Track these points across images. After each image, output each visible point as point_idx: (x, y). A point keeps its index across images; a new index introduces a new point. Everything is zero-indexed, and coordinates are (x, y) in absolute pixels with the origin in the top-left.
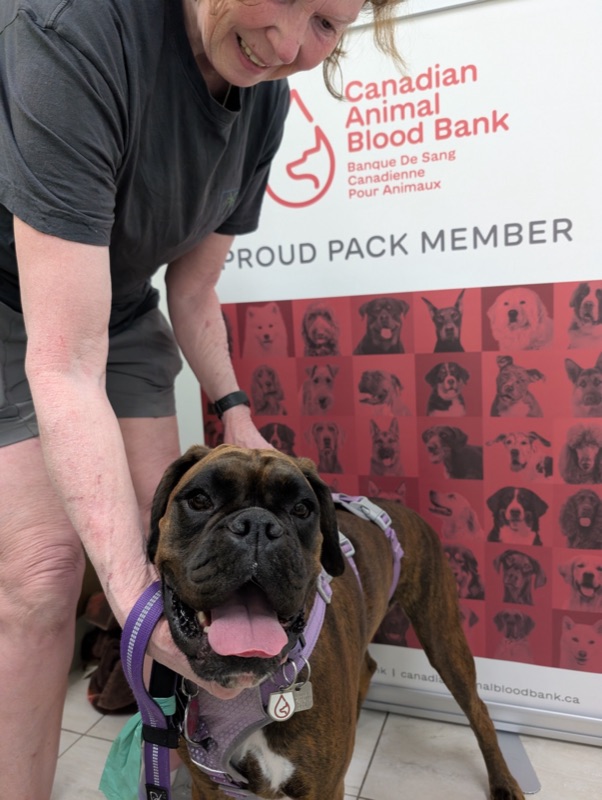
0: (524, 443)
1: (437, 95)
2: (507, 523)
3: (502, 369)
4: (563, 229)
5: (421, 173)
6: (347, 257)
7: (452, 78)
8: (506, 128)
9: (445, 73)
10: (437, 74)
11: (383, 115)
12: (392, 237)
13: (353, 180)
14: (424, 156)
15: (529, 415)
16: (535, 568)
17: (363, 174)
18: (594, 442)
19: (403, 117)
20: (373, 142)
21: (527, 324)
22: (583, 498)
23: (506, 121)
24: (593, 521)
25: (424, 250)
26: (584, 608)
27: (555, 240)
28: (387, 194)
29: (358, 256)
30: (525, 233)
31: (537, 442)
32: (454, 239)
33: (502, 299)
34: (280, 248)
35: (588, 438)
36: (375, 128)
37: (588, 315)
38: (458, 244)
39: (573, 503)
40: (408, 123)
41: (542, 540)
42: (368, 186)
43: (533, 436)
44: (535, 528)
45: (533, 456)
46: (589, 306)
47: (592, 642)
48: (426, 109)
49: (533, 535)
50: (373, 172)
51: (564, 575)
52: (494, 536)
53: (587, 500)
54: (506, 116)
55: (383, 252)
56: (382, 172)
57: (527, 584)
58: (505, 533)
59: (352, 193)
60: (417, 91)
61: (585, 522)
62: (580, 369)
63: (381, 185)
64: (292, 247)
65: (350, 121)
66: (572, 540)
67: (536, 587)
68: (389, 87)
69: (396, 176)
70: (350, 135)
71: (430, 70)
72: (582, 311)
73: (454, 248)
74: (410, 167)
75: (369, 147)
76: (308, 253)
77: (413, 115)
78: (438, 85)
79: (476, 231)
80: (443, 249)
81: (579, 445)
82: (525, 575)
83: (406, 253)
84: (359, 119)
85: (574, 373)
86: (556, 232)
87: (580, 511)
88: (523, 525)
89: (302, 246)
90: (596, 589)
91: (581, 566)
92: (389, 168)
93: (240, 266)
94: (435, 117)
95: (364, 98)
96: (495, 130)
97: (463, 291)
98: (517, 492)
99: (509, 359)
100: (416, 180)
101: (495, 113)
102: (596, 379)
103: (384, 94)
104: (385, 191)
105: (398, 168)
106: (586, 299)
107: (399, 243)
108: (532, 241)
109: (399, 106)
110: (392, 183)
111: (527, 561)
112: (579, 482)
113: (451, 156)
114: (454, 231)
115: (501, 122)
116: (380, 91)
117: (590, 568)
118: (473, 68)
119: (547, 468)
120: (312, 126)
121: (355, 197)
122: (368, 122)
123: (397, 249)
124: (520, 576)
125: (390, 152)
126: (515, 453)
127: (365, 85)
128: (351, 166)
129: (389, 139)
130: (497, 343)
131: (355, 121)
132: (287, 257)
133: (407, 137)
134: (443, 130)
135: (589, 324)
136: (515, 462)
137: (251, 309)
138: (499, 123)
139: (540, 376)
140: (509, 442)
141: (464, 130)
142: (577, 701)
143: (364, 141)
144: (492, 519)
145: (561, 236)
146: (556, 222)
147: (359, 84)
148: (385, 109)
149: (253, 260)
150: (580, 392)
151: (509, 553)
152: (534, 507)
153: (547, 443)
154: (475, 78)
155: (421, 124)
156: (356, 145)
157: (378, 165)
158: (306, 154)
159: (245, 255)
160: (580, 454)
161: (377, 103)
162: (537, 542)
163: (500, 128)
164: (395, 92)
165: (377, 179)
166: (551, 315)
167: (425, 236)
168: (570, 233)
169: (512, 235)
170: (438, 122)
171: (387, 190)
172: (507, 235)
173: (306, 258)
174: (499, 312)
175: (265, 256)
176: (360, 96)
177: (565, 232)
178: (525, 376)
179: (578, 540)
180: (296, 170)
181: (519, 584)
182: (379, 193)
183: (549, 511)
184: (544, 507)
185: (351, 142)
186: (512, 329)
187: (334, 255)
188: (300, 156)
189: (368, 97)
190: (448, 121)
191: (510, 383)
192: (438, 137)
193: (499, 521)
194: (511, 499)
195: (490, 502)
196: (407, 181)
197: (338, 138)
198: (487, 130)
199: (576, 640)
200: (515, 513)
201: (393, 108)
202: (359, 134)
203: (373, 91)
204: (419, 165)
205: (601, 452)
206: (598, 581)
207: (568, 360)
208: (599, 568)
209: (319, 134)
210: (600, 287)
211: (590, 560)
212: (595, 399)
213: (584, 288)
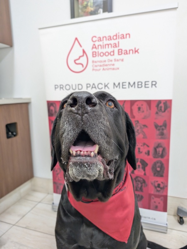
0: (142, 146)
1: (118, 42)
2: (137, 169)
3: (136, 124)
4: (154, 84)
5: (113, 65)
6: (92, 89)
7: (123, 37)
8: (138, 53)
9: (121, 35)
10: (119, 36)
11: (103, 47)
12: (105, 84)
13: (93, 66)
14: (114, 60)
15: (144, 138)
16: (144, 181)
17: (97, 64)
18: (161, 147)
19: (108, 48)
20: (99, 55)
21: (143, 111)
22: (158, 162)
23: (138, 51)
24: (161, 169)
25: (114, 88)
26: (157, 193)
27: (152, 87)
28: (104, 71)
29: (95, 89)
30: (143, 85)
31: (145, 146)
32: (123, 85)
33: (136, 104)
34: (72, 85)
35: (160, 145)
36: (100, 50)
37: (161, 110)
38: (124, 87)
39: (155, 164)
40: (110, 50)
42: (98, 68)
43: (144, 144)
44: (144, 170)
45: (144, 150)
46: (161, 107)
47: (159, 203)
48: (115, 46)
49: (144, 172)
50: (99, 64)
51: (152, 184)
52: (133, 172)
54: (138, 49)
55: (102, 88)
56: (102, 64)
57: (142, 186)
58: (136, 172)
59: (93, 70)
60: (113, 40)
61: (158, 169)
62: (158, 125)
63: (102, 68)
64: (76, 85)
65: (93, 48)
66: (155, 174)
67: (144, 187)
68: (105, 39)
69: (106, 65)
70: (93, 52)
71: (116, 34)
72: (159, 108)
73: (123, 88)
74: (110, 63)
76: (80, 87)
77: (111, 47)
78: (119, 39)
79: (129, 83)
80: (119, 88)
81: (157, 147)
82: (141, 183)
83: (109, 88)
84: (96, 48)
85: (156, 126)
86: (152, 85)
87: (157, 166)
88: (141, 169)
89: (78, 85)
90: (161, 188)
91: (157, 182)
92: (104, 63)
93: (60, 90)
94: (118, 48)
96: (135, 53)
97: (125, 101)
98: (139, 160)
99: (138, 121)
100: (112, 67)
101: (135, 48)
102: (163, 129)
105: (107, 63)
106: (160, 105)
107: (107, 86)
108: (145, 87)
110: (105, 67)
111: (142, 180)
112: (157, 158)
113: (122, 60)
114: (123, 83)
116: (102, 39)
117: (159, 182)
118: (129, 34)
119: (148, 153)
120: (82, 49)
122: (98, 49)
125: (104, 58)
126: (139, 149)
127: (97, 37)
128: (93, 62)
129: (104, 54)
132: (74, 88)
133: (109, 54)
134: (120, 52)
135: (161, 112)
136: (139, 151)
138: (136, 51)
139: (147, 127)
140: (137, 145)
141: (126, 53)
142: (155, 219)
143: (97, 54)
145: (153, 86)
146: (152, 82)
147: (95, 37)
148: (103, 45)
149: (64, 88)
150: (158, 132)
151: (137, 177)
152: (144, 164)
153: (148, 146)
154: (130, 37)
155: (114, 50)
156: (95, 55)
157: (101, 62)
158: (80, 57)
159: (62, 86)
160: (158, 150)
161: (101, 43)
162: (145, 174)
165: (101, 66)
166: (150, 109)
167: (114, 84)
169: (139, 85)
170: (119, 50)
171: (104, 69)
172: (138, 85)
174: (135, 108)
175: (68, 87)
176: (96, 41)
177: (155, 85)
178: (142, 127)
179: (156, 174)
180: (77, 62)
181: (140, 186)
182: (101, 70)
184: (147, 164)
185: (93, 54)
186: (139, 113)
187: (88, 88)
188: (78, 58)
189: (98, 41)
190: (122, 50)
191: (138, 128)
192: (119, 54)
194: (138, 162)
196: (109, 67)
197: (89, 52)
198: (133, 53)
199: (155, 202)
200: (139, 166)
201: (106, 45)
202: (96, 52)
203: (100, 39)
204: (113, 63)
205: (164, 149)
206: (162, 186)
207: (155, 123)
208: (162, 183)
209: (84, 52)
210: (165, 102)
211: (160, 180)
212: (162, 134)
213: (159, 102)
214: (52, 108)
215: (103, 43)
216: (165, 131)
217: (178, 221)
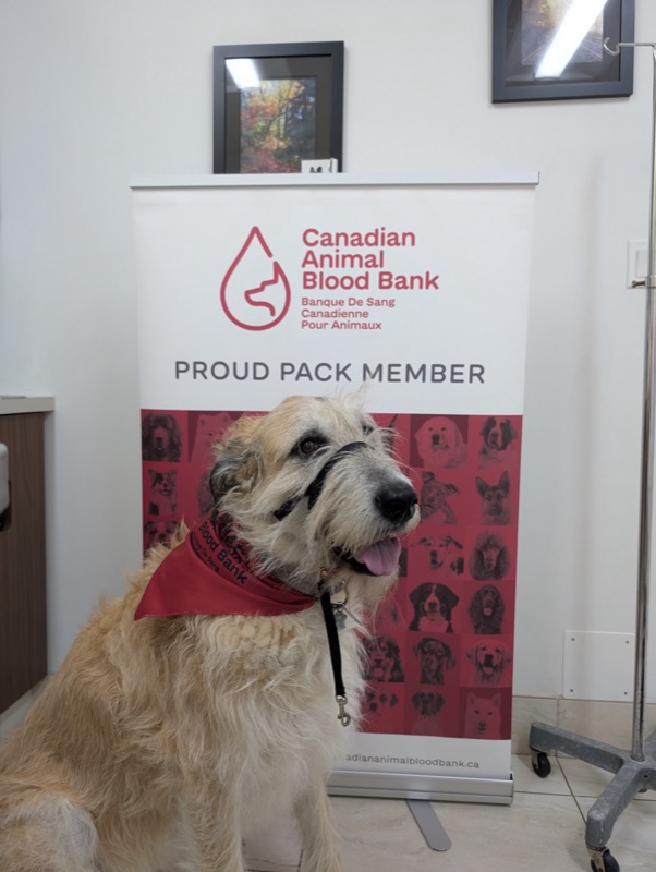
0: (441, 546)
1: (382, 252)
2: (425, 614)
3: (425, 482)
4: (477, 372)
5: (365, 315)
6: (297, 379)
7: (395, 240)
8: (436, 287)
9: (389, 235)
10: (383, 235)
11: (336, 261)
12: (338, 365)
13: (306, 313)
14: (368, 300)
15: (446, 522)
16: (447, 651)
17: (315, 309)
18: (496, 546)
19: (352, 265)
20: (325, 283)
21: (447, 447)
22: (486, 592)
23: (437, 282)
24: (494, 611)
25: (364, 380)
26: (485, 684)
27: (471, 381)
28: (336, 329)
29: (307, 378)
30: (448, 373)
31: (452, 545)
32: (390, 373)
33: (427, 425)
34: (235, 364)
35: (491, 542)
36: (327, 271)
37: (494, 442)
38: (393, 377)
39: (479, 597)
40: (357, 272)
41: (453, 628)
42: (320, 320)
43: (449, 540)
44: (448, 618)
45: (448, 556)
46: (495, 436)
47: (490, 713)
48: (372, 262)
49: (447, 623)
50: (324, 309)
51: (470, 657)
52: (414, 626)
53: (490, 593)
54: (436, 277)
55: (330, 377)
56: (331, 309)
57: (440, 667)
58: (424, 623)
59: (304, 324)
60: (365, 245)
61: (488, 612)
62: (487, 486)
63: (331, 321)
64: (247, 364)
65: (306, 262)
66: (477, 627)
67: (447, 668)
68: (342, 239)
69: (344, 315)
70: (306, 274)
71: (377, 230)
72: (490, 439)
73: (390, 380)
74: (356, 308)
75: (321, 287)
76: (261, 371)
77: (361, 266)
78: (383, 244)
79: (409, 368)
80: (381, 380)
81: (485, 548)
82: (439, 658)
83: (349, 380)
84: (314, 262)
85: (482, 489)
86: (472, 375)
87: (484, 602)
88: (438, 616)
89: (255, 364)
90: (494, 668)
91: (484, 649)
92: (338, 307)
93: (195, 377)
94: (379, 270)
95: (319, 245)
96: (427, 287)
97: (396, 415)
98: (434, 587)
99: (431, 474)
100: (361, 320)
101: (428, 274)
102: (499, 494)
103: (337, 244)
104: (334, 326)
105: (346, 308)
106: (493, 430)
107: (343, 372)
108: (453, 381)
109: (349, 256)
110: (340, 320)
111: (440, 646)
112: (484, 579)
113: (391, 304)
114: (390, 366)
115: (433, 282)
116: (334, 241)
117: (490, 651)
118: (412, 235)
119: (459, 566)
120: (271, 260)
121: (307, 327)
122: (322, 265)
123: (342, 376)
124: (434, 660)
125: (339, 293)
126: (434, 554)
127: (321, 233)
128: (305, 301)
129: (339, 283)
130: (422, 460)
131: (310, 262)
132: (241, 373)
133: (354, 283)
134: (386, 281)
135: (495, 450)
136: (434, 562)
137: (202, 417)
138: (431, 282)
139: (455, 490)
140: (430, 545)
141: (403, 284)
142: (477, 766)
143: (318, 280)
144: (413, 610)
145: (475, 378)
146: (472, 367)
147: (316, 232)
148: (337, 256)
149: (208, 373)
150: (486, 505)
151: (427, 640)
152: (448, 599)
153: (460, 546)
154: (413, 244)
155: (367, 274)
156: (310, 284)
157: (328, 303)
158: (265, 284)
159: (200, 367)
160: (485, 555)
161: (331, 250)
162: (449, 629)
163: (431, 286)
164: (346, 244)
165: (327, 315)
166: (466, 441)
167: (366, 367)
168: (482, 376)
169: (437, 373)
170: (382, 274)
171: (335, 325)
172: (433, 373)
173: (258, 375)
174: (424, 436)
175: (220, 371)
176: (316, 243)
177: (479, 375)
178: (444, 490)
179: (482, 627)
180: (254, 297)
181: (434, 666)
182: (329, 327)
183: (459, 603)
184: (456, 599)
185: (305, 280)
186: (435, 450)
187: (286, 376)
188: (258, 286)
189: (323, 244)
190: (390, 275)
191: (431, 495)
192: (381, 287)
193: (419, 612)
194: (429, 593)
195: (411, 595)
196: (353, 320)
197: (295, 275)
198: (421, 287)
199: (477, 712)
200: (432, 605)
201: (344, 257)
202: (314, 274)
203: (328, 240)
204: (364, 308)
205: (502, 553)
206: (495, 661)
207: (477, 478)
208: (498, 651)
209: (277, 269)
210: (504, 421)
211: (490, 643)
212: (497, 511)
213: (491, 421)
214: (160, 432)
215: (337, 250)
216: (505, 503)
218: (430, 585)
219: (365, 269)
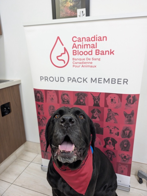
0: (113, 128)
1: (96, 43)
2: (108, 144)
3: (109, 112)
4: (126, 81)
5: (91, 63)
6: (72, 82)
7: (100, 39)
8: (113, 54)
9: (99, 37)
10: (97, 37)
11: (82, 47)
12: (84, 78)
13: (74, 63)
14: (92, 58)
15: (114, 123)
16: (114, 154)
17: (77, 61)
18: (129, 130)
19: (87, 48)
20: (79, 53)
21: (115, 102)
22: (125, 141)
23: (114, 52)
24: (127, 146)
25: (91, 82)
26: (124, 162)
28: (83, 67)
29: (75, 82)
30: (116, 81)
32: (99, 81)
33: (110, 96)
34: (55, 77)
35: (127, 129)
36: (80, 50)
37: (130, 102)
39: (123, 142)
40: (89, 50)
41: (115, 148)
42: (78, 65)
43: (115, 127)
44: (114, 146)
45: (115, 131)
46: (130, 100)
47: (125, 169)
48: (93, 46)
49: (114, 147)
50: (79, 61)
51: (120, 156)
52: (105, 146)
53: (126, 141)
54: (114, 51)
55: (81, 81)
56: (81, 61)
57: (111, 157)
58: (107, 146)
59: (73, 66)
60: (91, 41)
61: (125, 146)
62: (127, 114)
63: (81, 65)
64: (58, 77)
65: (73, 47)
66: (122, 149)
67: (113, 157)
68: (84, 39)
69: (85, 63)
70: (73, 51)
71: (95, 36)
72: (129, 101)
73: (99, 83)
74: (88, 61)
75: (78, 55)
76: (62, 79)
77: (90, 48)
78: (97, 40)
79: (104, 79)
80: (96, 83)
81: (125, 130)
82: (111, 155)
83: (87, 82)
85: (126, 115)
86: (124, 82)
87: (124, 143)
88: (111, 145)
89: (61, 77)
90: (126, 159)
91: (124, 154)
92: (83, 61)
93: (45, 81)
94: (95, 49)
95: (77, 41)
96: (111, 54)
97: (101, 93)
98: (110, 138)
99: (111, 110)
100: (90, 65)
101: (111, 50)
102: (130, 116)
103: (82, 41)
104: (82, 67)
105: (86, 61)
106: (130, 98)
107: (85, 80)
108: (118, 83)
109: (86, 45)
110: (84, 65)
111: (112, 152)
112: (125, 138)
113: (99, 60)
114: (99, 78)
115: (112, 52)
116: (81, 40)
117: (125, 155)
118: (106, 37)
119: (118, 134)
120: (63, 47)
121: (74, 67)
122: (78, 48)
123: (85, 81)
124: (110, 155)
125: (83, 57)
126: (111, 130)
127: (77, 38)
128: (73, 59)
129: (83, 53)
130: (108, 106)
131: (75, 47)
132: (57, 80)
133: (88, 53)
134: (98, 52)
135: (130, 104)
136: (111, 132)
137: (48, 91)
138: (112, 53)
139: (118, 114)
140: (109, 128)
141: (103, 53)
143: (77, 53)
144: (105, 143)
145: (125, 83)
146: (124, 79)
147: (76, 37)
148: (83, 45)
149: (48, 80)
150: (126, 119)
151: (108, 150)
152: (114, 142)
153: (118, 129)
154: (106, 40)
155: (92, 50)
156: (75, 54)
157: (80, 59)
158: (62, 54)
159: (46, 78)
160: (125, 132)
161: (80, 43)
162: (114, 149)
163: (112, 54)
164: (85, 41)
165: (80, 63)
166: (121, 101)
167: (92, 79)
168: (127, 82)
169: (113, 81)
170: (96, 50)
171: (83, 66)
172: (112, 81)
173: (62, 81)
174: (109, 99)
175: (52, 79)
176: (76, 41)
177: (126, 82)
178: (114, 114)
179: (123, 149)
180: (59, 58)
182: (81, 67)
183: (118, 143)
184: (116, 142)
185: (73, 53)
186: (112, 103)
187: (69, 81)
188: (60, 55)
190: (99, 50)
191: (110, 115)
192: (96, 54)
193: (106, 144)
194: (109, 140)
195: (104, 139)
196: (88, 65)
197: (70, 51)
198: (109, 54)
199: (121, 168)
200: (110, 143)
201: (85, 45)
202: (76, 51)
203: (80, 40)
204: (91, 61)
205: (130, 132)
206: (127, 157)
207: (124, 112)
208: (128, 155)
209: (65, 49)
210: (133, 96)
211: (126, 153)
212: (130, 121)
213: (129, 96)
214: (38, 95)
215: (83, 43)
216: (132, 119)
217: (138, 181)
218: (109, 138)
219: (91, 49)
